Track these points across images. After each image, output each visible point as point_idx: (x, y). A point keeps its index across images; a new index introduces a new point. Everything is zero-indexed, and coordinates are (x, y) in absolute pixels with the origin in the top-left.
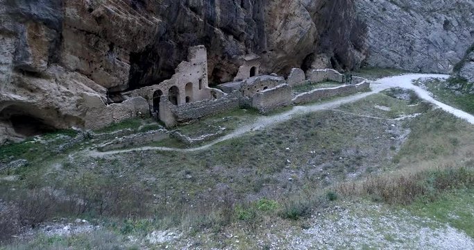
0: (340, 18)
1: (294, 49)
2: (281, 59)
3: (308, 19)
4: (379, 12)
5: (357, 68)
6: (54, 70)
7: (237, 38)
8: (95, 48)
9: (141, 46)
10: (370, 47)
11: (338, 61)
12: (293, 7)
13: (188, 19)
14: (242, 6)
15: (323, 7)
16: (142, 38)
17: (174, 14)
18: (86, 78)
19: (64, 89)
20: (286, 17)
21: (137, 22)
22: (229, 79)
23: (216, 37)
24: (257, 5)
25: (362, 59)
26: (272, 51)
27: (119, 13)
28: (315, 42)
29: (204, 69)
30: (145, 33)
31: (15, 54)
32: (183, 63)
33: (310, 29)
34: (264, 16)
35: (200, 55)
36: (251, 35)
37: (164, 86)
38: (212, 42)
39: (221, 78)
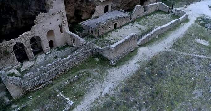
22: (88, 17)
29: (63, 16)
35: (57, 5)
39: (82, 16)
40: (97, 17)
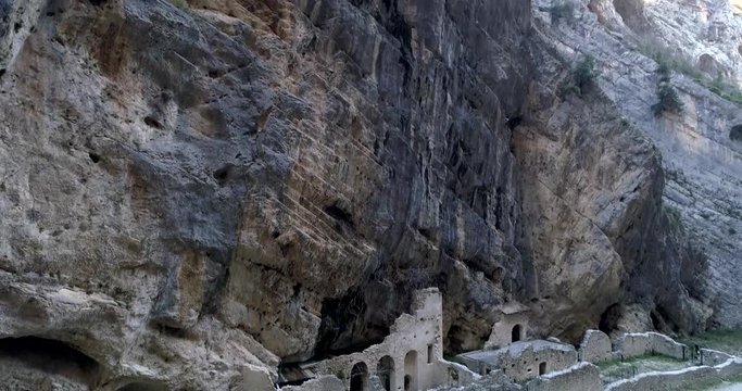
0: (661, 244)
1: (587, 296)
2: (565, 313)
3: (608, 247)
4: (722, 235)
5: (701, 330)
6: (207, 326)
7: (490, 276)
8: (273, 292)
9: (342, 288)
10: (719, 294)
11: (663, 318)
12: (580, 228)
13: (415, 247)
14: (498, 226)
15: (630, 228)
16: (344, 276)
17: (395, 239)
18: (250, 338)
19: (215, 357)
20: (570, 244)
21: (340, 252)
22: (476, 344)
23: (457, 274)
24: (519, 225)
25: (707, 316)
26: (547, 298)
27: (316, 239)
28: (622, 284)
29: (438, 328)
30: (349, 268)
31: (156, 299)
32: (403, 317)
33: (612, 263)
34: (532, 242)
35: (431, 304)
36: (512, 271)
37: (370, 356)
38: (450, 283)
39: (463, 342)
40: (495, 348)
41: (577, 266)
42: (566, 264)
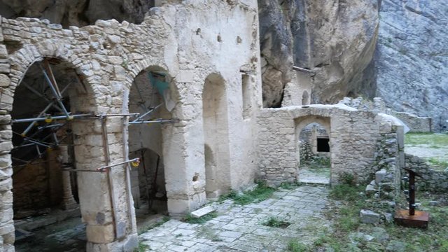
1: (354, 66)
29: (254, 35)
41: (351, 24)
42: (338, 23)
